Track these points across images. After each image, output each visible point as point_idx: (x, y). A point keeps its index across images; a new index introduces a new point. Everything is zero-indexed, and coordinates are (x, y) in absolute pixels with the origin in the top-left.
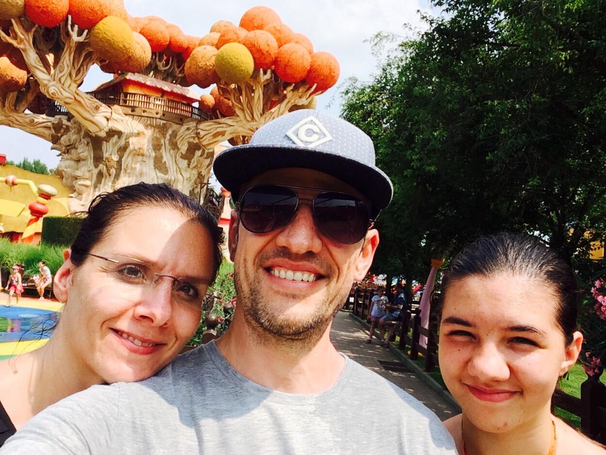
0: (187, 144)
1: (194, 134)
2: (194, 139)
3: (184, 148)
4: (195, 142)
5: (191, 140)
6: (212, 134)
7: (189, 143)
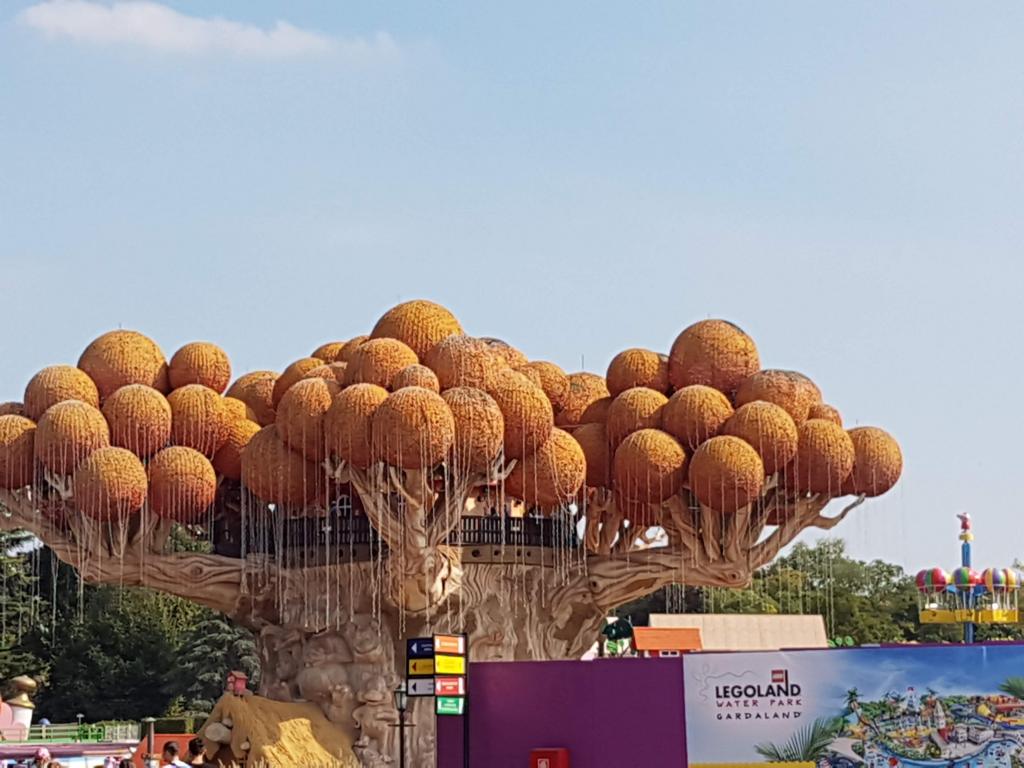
0: (570, 609)
1: (585, 586)
2: (584, 596)
3: (562, 617)
4: (586, 602)
5: (579, 599)
6: (624, 585)
7: (575, 606)
